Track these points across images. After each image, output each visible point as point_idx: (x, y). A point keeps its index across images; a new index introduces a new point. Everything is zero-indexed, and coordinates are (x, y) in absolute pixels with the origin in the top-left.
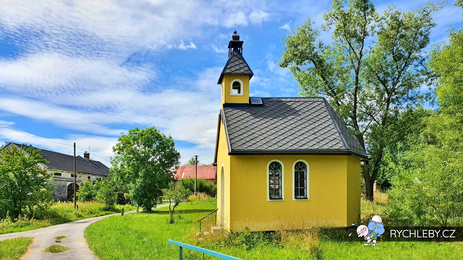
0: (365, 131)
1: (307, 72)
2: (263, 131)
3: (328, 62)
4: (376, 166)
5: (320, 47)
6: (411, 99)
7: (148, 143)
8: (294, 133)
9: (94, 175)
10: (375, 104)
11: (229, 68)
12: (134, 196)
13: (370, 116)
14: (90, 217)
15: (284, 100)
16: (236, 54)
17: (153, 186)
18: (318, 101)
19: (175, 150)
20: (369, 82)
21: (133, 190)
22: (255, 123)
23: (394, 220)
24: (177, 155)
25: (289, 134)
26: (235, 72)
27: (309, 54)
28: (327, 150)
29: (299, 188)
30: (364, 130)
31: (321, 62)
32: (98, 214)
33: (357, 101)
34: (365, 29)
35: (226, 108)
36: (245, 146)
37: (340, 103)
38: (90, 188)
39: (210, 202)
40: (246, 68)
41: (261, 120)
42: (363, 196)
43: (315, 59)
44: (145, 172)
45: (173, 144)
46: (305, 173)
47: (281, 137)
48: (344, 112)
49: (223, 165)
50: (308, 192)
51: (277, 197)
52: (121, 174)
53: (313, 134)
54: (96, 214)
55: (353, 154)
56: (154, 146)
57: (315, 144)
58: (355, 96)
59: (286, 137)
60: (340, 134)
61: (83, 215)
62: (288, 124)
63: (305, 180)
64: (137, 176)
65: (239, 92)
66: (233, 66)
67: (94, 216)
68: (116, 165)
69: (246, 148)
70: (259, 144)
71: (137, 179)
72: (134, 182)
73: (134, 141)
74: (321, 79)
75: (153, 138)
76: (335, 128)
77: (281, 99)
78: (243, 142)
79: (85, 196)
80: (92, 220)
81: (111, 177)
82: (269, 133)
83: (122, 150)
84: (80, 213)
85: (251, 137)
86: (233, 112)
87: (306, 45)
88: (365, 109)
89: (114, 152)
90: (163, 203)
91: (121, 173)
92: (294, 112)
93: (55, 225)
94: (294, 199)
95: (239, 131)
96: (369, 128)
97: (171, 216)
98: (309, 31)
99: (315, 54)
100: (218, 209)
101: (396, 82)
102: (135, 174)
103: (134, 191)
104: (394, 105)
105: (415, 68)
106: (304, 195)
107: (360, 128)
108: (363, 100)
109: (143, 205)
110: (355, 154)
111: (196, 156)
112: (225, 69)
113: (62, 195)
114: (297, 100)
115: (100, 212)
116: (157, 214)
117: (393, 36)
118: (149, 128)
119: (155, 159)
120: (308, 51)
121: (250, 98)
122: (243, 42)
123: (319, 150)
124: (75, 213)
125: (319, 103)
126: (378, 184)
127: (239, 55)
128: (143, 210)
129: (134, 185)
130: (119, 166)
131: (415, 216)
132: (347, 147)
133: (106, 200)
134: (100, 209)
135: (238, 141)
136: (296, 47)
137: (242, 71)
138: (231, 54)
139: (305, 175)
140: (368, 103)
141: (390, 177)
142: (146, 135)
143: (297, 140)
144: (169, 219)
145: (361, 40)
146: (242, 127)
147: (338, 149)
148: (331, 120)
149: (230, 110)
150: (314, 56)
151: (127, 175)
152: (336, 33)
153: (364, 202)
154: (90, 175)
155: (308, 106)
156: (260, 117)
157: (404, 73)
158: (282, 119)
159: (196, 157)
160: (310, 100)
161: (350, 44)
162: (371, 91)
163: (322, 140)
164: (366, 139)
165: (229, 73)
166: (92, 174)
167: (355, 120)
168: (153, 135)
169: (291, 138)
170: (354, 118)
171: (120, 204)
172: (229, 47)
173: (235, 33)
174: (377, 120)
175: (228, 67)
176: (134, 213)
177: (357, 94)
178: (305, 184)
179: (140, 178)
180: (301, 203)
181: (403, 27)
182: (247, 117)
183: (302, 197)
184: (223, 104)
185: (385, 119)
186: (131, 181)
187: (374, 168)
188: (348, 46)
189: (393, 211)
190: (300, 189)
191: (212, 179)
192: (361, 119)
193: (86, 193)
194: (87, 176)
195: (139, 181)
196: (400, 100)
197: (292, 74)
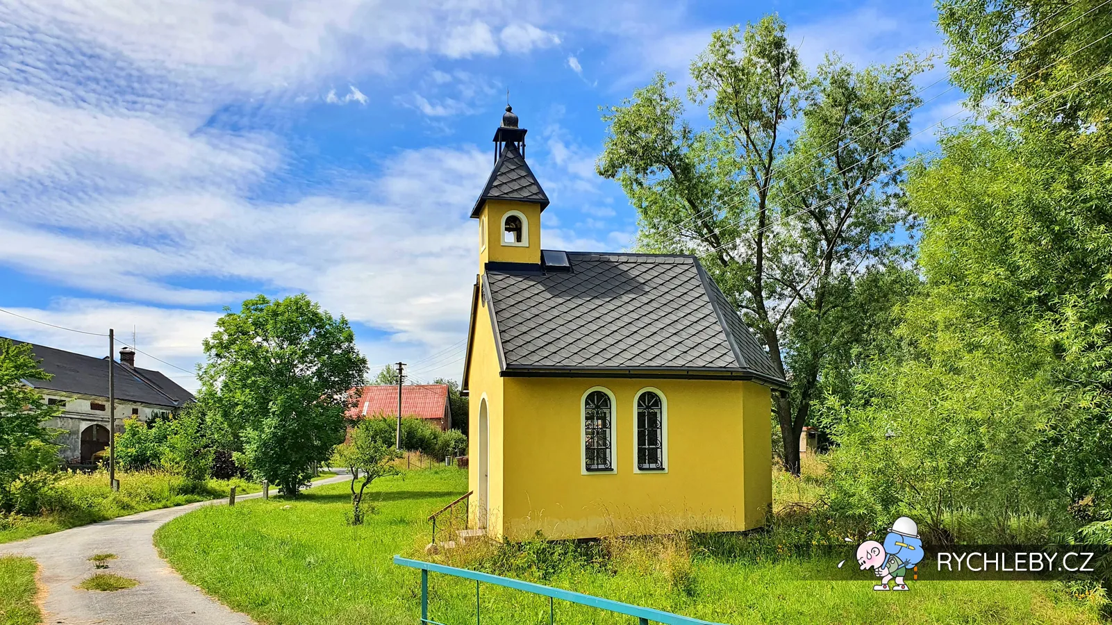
0: (780, 321)
1: (658, 189)
2: (573, 326)
3: (701, 169)
4: (804, 398)
5: (684, 137)
6: (876, 253)
7: (290, 333)
8: (635, 332)
9: (147, 404)
10: (801, 263)
11: (496, 186)
12: (257, 459)
13: (790, 289)
14: (151, 509)
15: (613, 259)
16: (510, 155)
17: (302, 437)
18: (683, 264)
19: (356, 351)
20: (788, 214)
21: (255, 446)
22: (554, 308)
23: (839, 516)
24: (360, 365)
25: (626, 332)
26: (511, 195)
27: (661, 151)
28: (703, 369)
29: (647, 447)
30: (778, 317)
31: (687, 169)
32: (167, 500)
33: (763, 256)
34: (778, 103)
35: (491, 272)
36: (535, 358)
37: (726, 258)
38: (142, 438)
39: (436, 473)
40: (534, 189)
41: (568, 300)
42: (778, 463)
43: (675, 161)
44: (285, 402)
45: (350, 339)
46: (658, 415)
47: (610, 340)
48: (735, 280)
49: (484, 395)
50: (665, 455)
51: (601, 466)
52: (223, 405)
53: (675, 334)
54: (164, 502)
55: (757, 378)
56: (305, 340)
57: (678, 356)
58: (759, 243)
59: (621, 341)
60: (727, 335)
61: (133, 504)
62: (623, 311)
63: (659, 431)
64: (265, 412)
65: (519, 239)
66: (505, 183)
67: (160, 506)
68: (212, 385)
69: (538, 362)
70: (564, 354)
71: (266, 419)
72: (257, 427)
73: (255, 329)
74: (686, 203)
75: (303, 322)
76: (718, 323)
77: (607, 256)
78: (531, 348)
79: (131, 456)
80: (158, 515)
81: (191, 411)
82: (585, 331)
83: (225, 347)
84: (126, 499)
85: (548, 339)
86: (506, 281)
87: (655, 131)
88: (779, 272)
89: (208, 353)
90: (320, 476)
91: (224, 402)
92: (635, 287)
93: (70, 528)
94: (636, 470)
95: (521, 323)
96: (789, 315)
97: (357, 508)
98: (661, 100)
99: (675, 150)
100: (472, 493)
101: (844, 217)
102: (260, 408)
103: (257, 447)
104: (840, 266)
105: (882, 191)
106: (657, 463)
107: (770, 313)
108: (774, 251)
109: (278, 481)
110: (759, 378)
111: (400, 364)
112: (489, 186)
113: (69, 453)
114: (640, 260)
115: (173, 497)
116: (313, 503)
117: (836, 119)
118: (292, 296)
119: (307, 370)
120: (659, 144)
121: (542, 251)
122: (526, 131)
123: (687, 368)
124: (114, 499)
125: (686, 267)
126: (810, 436)
127: (519, 160)
128: (279, 492)
129: (257, 433)
130: (218, 385)
131: (879, 507)
132: (742, 365)
133: (185, 468)
134: (171, 489)
135: (521, 346)
136: (633, 133)
137: (525, 194)
138: (500, 156)
139: (659, 419)
140: (786, 259)
141: (830, 426)
142: (286, 315)
143: (643, 347)
144: (352, 515)
145: (770, 126)
146: (527, 315)
147: (725, 367)
148: (710, 306)
149: (500, 277)
150: (671, 156)
151: (239, 408)
152: (718, 108)
153: (780, 476)
154: (139, 407)
155: (663, 273)
156: (563, 296)
157: (860, 200)
158: (611, 300)
159: (400, 366)
160: (667, 260)
161: (747, 132)
162: (792, 233)
163: (693, 348)
164: (784, 337)
165: (498, 196)
166: (142, 403)
167: (758, 298)
168: (302, 314)
169: (631, 341)
170: (757, 292)
171: (217, 478)
172: (496, 140)
173: (509, 110)
174: (805, 297)
175: (495, 183)
176: (255, 501)
177: (763, 240)
178: (659, 439)
179: (272, 416)
180: (651, 478)
181: (856, 102)
182: (537, 294)
183: (653, 466)
184: (486, 264)
185: (823, 293)
186: (249, 422)
187: (801, 402)
188: (743, 136)
189: (837, 498)
190: (649, 449)
191: (437, 418)
192: (772, 293)
193: (133, 451)
194: (130, 407)
195: (270, 423)
196: (853, 255)
197: (625, 192)
